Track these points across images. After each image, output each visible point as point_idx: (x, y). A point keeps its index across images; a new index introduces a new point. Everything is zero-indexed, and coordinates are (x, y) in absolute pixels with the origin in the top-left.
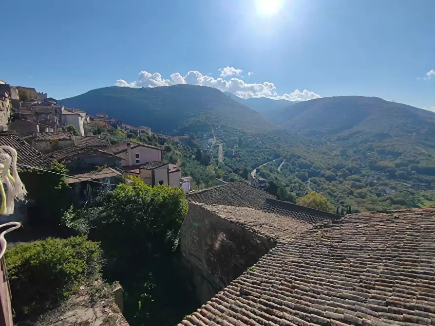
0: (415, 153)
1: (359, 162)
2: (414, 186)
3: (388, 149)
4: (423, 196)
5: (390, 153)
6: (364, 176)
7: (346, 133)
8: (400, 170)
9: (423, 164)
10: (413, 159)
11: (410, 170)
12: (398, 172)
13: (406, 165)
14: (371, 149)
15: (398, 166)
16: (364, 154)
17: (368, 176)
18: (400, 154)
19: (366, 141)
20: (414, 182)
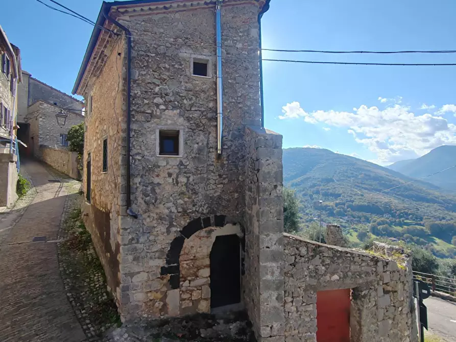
0: (351, 194)
1: (306, 204)
2: (348, 221)
3: (330, 191)
4: (353, 229)
5: (332, 195)
6: (307, 214)
7: (299, 179)
8: (339, 208)
9: (356, 203)
10: (349, 199)
11: (346, 207)
12: (337, 210)
13: (344, 204)
14: (318, 192)
15: (337, 205)
16: (311, 196)
17: (311, 215)
18: (339, 195)
19: (314, 186)
20: (349, 217)
